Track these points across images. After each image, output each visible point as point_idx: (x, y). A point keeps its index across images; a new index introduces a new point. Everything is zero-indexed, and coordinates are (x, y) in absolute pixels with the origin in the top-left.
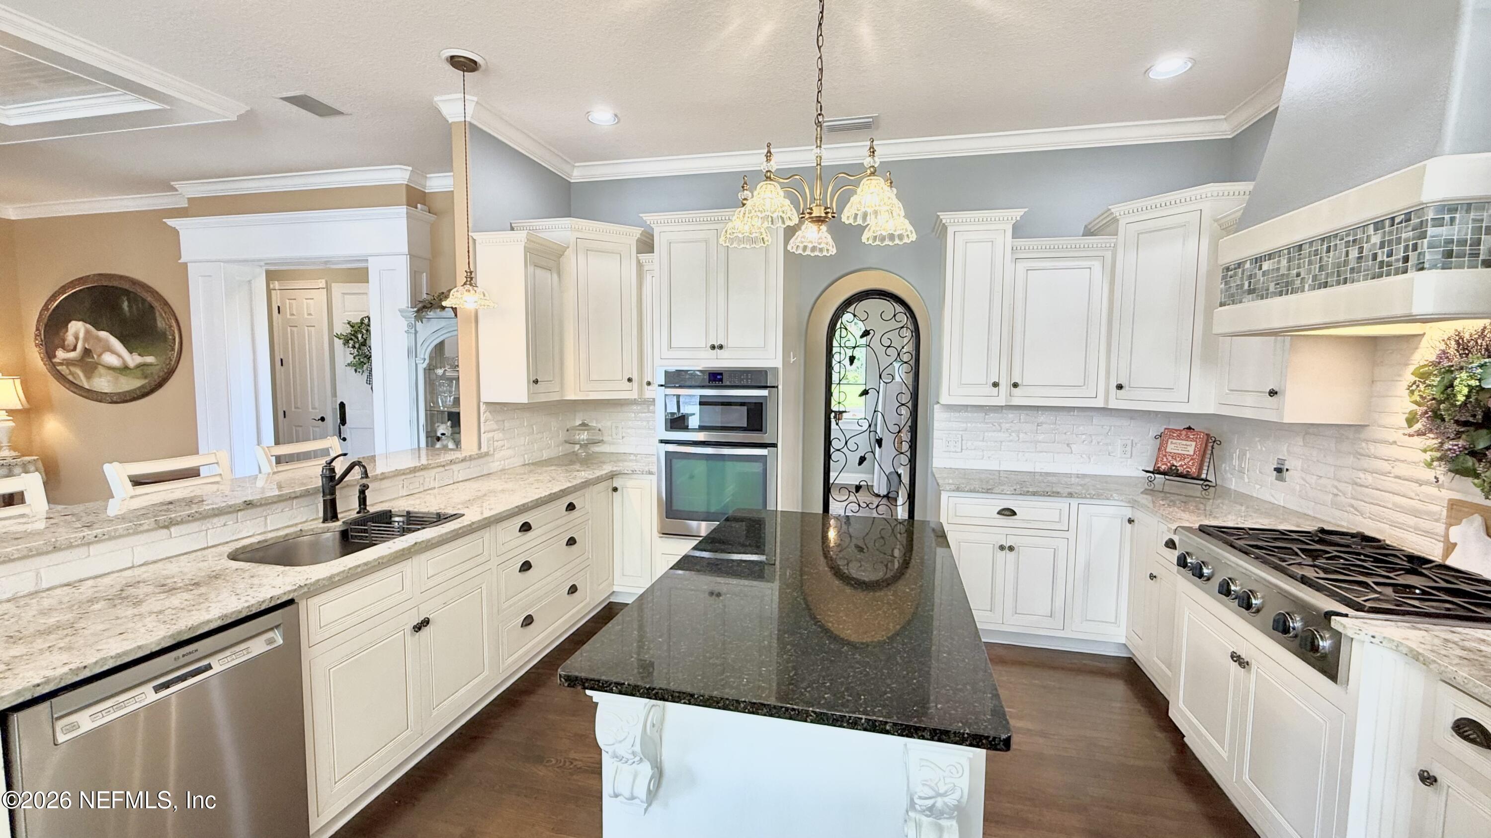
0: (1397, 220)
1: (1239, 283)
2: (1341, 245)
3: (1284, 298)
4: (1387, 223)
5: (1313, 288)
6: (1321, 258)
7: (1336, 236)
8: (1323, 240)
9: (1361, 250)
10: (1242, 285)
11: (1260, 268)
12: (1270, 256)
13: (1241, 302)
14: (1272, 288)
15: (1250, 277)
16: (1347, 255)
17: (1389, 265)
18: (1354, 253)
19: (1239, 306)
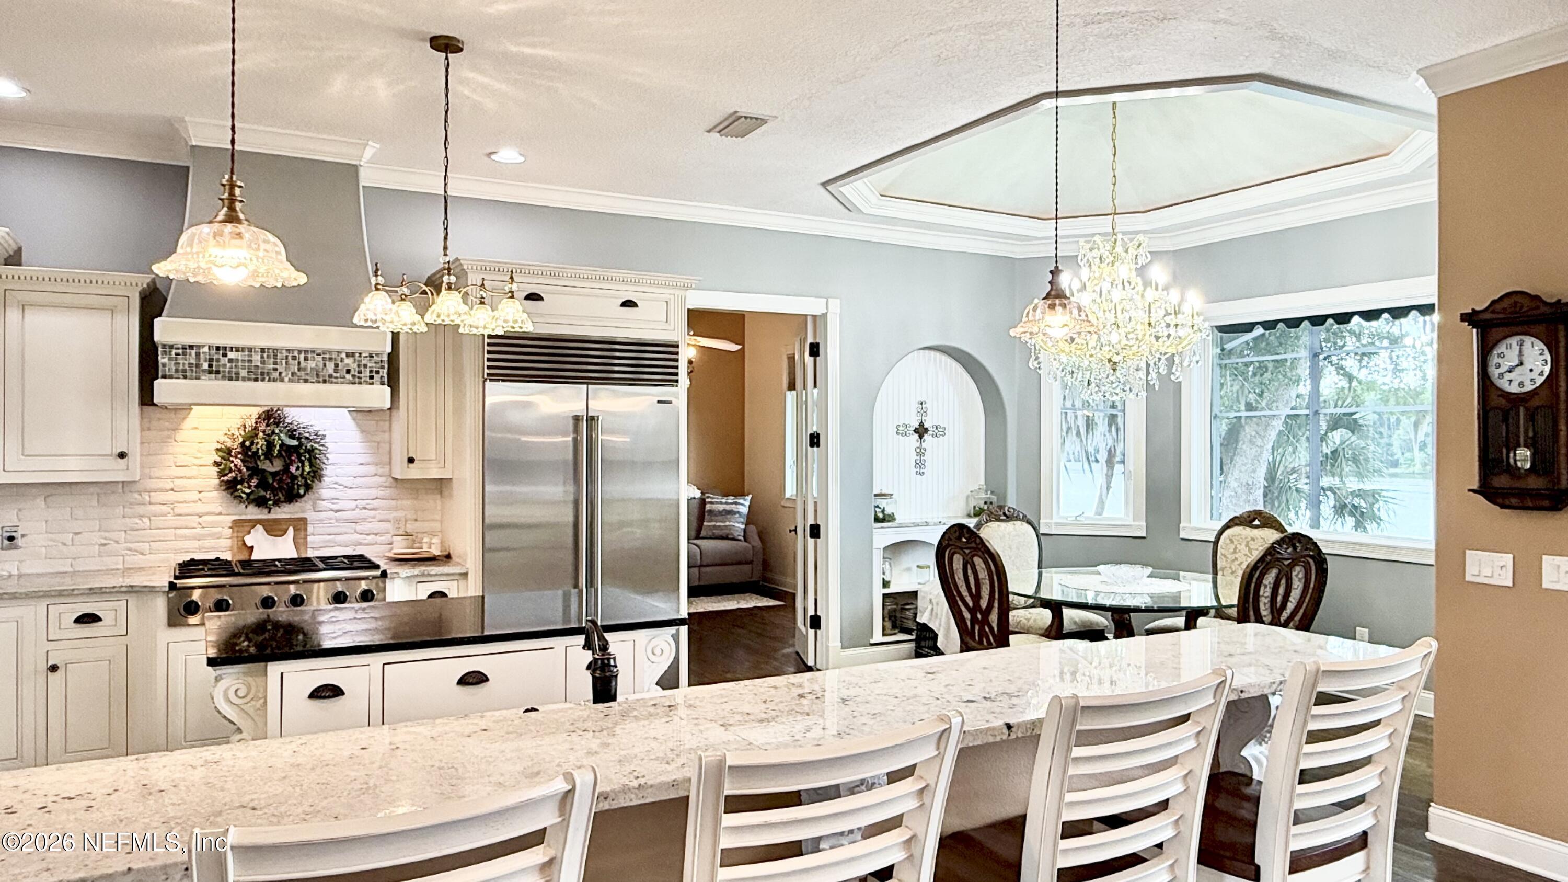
0: (364, 355)
1: (193, 361)
2: (320, 359)
3: (260, 383)
4: (357, 355)
5: (290, 381)
6: (299, 363)
7: (314, 352)
8: (300, 352)
9: (336, 365)
10: (198, 366)
11: (225, 355)
12: (237, 350)
13: (198, 378)
14: (243, 373)
15: (211, 360)
16: (325, 365)
17: (359, 378)
18: (330, 366)
19: (195, 382)
